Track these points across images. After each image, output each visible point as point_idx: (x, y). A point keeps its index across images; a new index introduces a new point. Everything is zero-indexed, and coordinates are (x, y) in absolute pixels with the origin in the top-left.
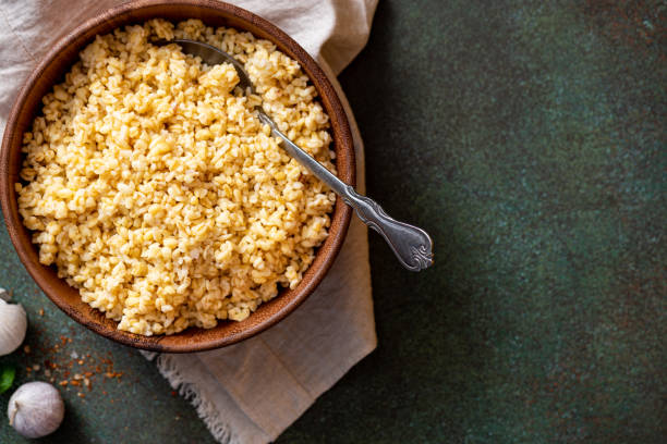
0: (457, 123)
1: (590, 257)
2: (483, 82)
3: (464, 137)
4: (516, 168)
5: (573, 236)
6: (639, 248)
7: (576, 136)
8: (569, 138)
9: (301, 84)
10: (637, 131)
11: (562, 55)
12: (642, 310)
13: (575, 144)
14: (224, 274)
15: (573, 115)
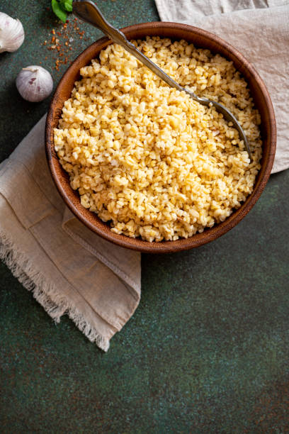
0: (210, 296)
1: (119, 377)
2: (236, 313)
3: (201, 299)
4: (179, 333)
5: (133, 367)
6: (123, 409)
7: (197, 372)
8: (196, 368)
9: (240, 198)
10: (199, 412)
11: (251, 365)
12: (82, 409)
13: (193, 371)
14: (107, 185)
15: (211, 371)
